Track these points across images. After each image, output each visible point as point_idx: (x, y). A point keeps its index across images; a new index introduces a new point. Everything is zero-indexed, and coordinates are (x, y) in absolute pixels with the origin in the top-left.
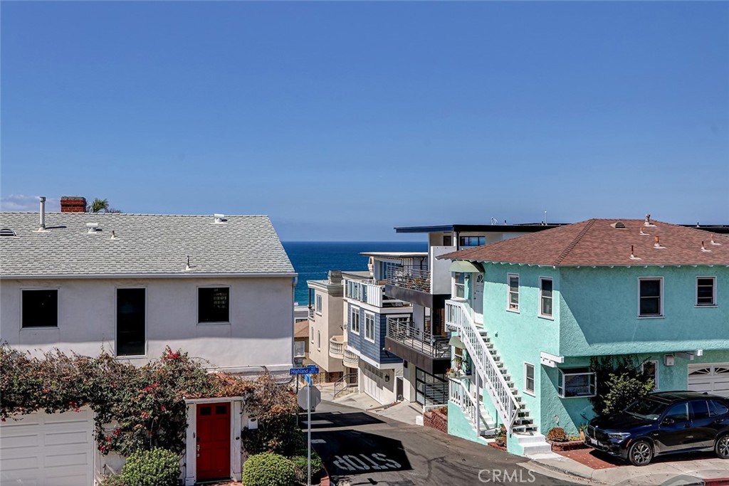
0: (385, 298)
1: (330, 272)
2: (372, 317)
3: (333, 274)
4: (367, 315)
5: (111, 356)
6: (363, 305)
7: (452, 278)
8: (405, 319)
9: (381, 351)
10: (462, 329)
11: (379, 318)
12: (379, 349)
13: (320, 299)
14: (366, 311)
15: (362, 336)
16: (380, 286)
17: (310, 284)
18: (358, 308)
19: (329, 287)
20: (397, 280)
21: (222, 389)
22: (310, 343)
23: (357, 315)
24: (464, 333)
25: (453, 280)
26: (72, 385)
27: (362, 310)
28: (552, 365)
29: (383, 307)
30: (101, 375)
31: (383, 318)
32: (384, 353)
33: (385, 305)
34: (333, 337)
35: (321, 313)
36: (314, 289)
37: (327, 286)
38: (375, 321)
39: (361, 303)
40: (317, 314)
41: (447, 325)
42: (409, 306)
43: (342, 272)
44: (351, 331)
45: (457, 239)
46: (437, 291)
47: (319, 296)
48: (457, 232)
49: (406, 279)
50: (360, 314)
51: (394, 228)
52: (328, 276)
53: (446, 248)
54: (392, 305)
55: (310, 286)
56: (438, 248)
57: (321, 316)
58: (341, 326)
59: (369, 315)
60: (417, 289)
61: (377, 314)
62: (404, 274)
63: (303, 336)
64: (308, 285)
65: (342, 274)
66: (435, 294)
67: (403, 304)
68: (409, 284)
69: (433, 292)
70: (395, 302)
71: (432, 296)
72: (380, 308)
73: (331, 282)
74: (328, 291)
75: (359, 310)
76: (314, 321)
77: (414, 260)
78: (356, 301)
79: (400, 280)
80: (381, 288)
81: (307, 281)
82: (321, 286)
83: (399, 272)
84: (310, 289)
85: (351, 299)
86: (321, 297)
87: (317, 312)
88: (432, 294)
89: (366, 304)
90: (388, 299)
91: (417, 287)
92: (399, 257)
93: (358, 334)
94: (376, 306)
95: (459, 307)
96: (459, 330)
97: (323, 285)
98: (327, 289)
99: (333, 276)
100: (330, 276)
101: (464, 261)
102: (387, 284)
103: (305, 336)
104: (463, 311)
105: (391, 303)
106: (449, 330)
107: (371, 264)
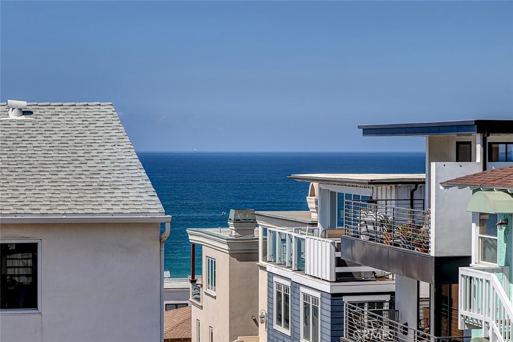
0: (340, 262)
1: (232, 213)
2: (315, 300)
3: (239, 217)
4: (306, 297)
6: (297, 278)
7: (474, 225)
8: (381, 304)
10: (493, 323)
11: (329, 302)
13: (212, 263)
14: (303, 289)
15: (294, 338)
16: (330, 241)
17: (195, 236)
18: (288, 284)
19: (230, 242)
20: (364, 229)
23: (286, 297)
24: (497, 331)
25: (475, 229)
27: (296, 285)
29: (337, 281)
31: (337, 302)
33: (341, 277)
34: (239, 339)
35: (215, 291)
36: (202, 245)
37: (227, 239)
38: (321, 308)
39: (294, 273)
40: (206, 294)
41: (462, 316)
42: (388, 279)
43: (256, 212)
44: (274, 328)
45: (482, 149)
46: (443, 249)
47: (210, 259)
48: (482, 134)
49: (382, 226)
50: (291, 293)
51: (359, 127)
52: (229, 220)
53: (461, 166)
54: (354, 276)
55: (193, 239)
56: (444, 165)
57: (215, 297)
58: (253, 318)
59: (309, 297)
60: (403, 246)
61: (325, 295)
62: (378, 217)
63: (180, 337)
64: (190, 237)
65: (256, 216)
66: (439, 255)
67: (376, 275)
68: (387, 237)
69: (436, 253)
70: (361, 272)
71: (434, 259)
72: (331, 282)
73: (234, 232)
74: (228, 250)
75: (290, 286)
76: (201, 307)
77: (399, 189)
78: (284, 268)
79: (371, 227)
80: (333, 243)
81: (187, 231)
82: (215, 240)
83: (367, 213)
84: (194, 245)
85: (274, 266)
86: (215, 261)
87: (207, 289)
88: (434, 256)
89: (302, 276)
90: (346, 266)
91: (403, 241)
92: (369, 183)
93: (288, 332)
94: (323, 280)
95: (487, 281)
96: (487, 325)
97: (218, 237)
98: (227, 246)
99: (239, 220)
100: (233, 219)
101: (496, 192)
102: (344, 235)
103: (184, 337)
104: (494, 289)
105: (351, 272)
106: (466, 326)
107: (314, 198)
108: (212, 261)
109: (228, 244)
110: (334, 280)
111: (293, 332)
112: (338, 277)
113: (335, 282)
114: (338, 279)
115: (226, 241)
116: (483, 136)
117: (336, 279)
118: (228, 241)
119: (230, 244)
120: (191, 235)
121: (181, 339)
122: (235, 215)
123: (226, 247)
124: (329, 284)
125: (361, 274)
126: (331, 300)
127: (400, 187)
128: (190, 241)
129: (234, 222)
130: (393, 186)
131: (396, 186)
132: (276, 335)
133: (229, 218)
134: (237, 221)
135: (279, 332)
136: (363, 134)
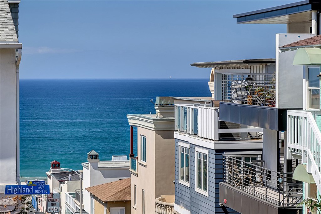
0: (222, 125)
1: (158, 99)
2: (205, 156)
3: (162, 102)
4: (199, 154)
6: (194, 140)
7: (304, 80)
9: (217, 207)
10: (309, 151)
11: (213, 156)
12: (214, 205)
14: (197, 149)
15: (192, 188)
16: (214, 108)
17: (132, 120)
18: (188, 146)
19: (155, 122)
20: (235, 96)
22: (132, 209)
23: (187, 156)
24: (312, 158)
25: (305, 83)
29: (220, 140)
31: (219, 157)
32: (221, 210)
33: (223, 137)
34: (161, 197)
35: (146, 161)
36: (137, 126)
37: (153, 120)
38: (209, 162)
39: (191, 137)
40: (140, 164)
41: (289, 148)
42: (261, 139)
43: (174, 98)
44: (179, 182)
45: (316, 23)
46: (285, 103)
47: (143, 137)
48: (316, 12)
49: (247, 90)
50: (190, 154)
51: (234, 16)
52: (155, 105)
53: (299, 37)
54: (233, 137)
55: (131, 122)
56: (286, 36)
57: (146, 166)
58: (174, 181)
59: (201, 154)
60: (259, 103)
61: (211, 151)
62: (243, 84)
63: (123, 200)
64: (130, 121)
65: (175, 101)
66: (281, 108)
67: (251, 136)
68: (250, 98)
69: (279, 105)
70: (239, 133)
71: (278, 110)
72: (215, 140)
73: (159, 114)
74: (154, 128)
75: (189, 147)
76: (137, 175)
77: (268, 67)
78: (185, 135)
79: (239, 93)
80: (216, 110)
81: (127, 116)
82: (145, 121)
83: (237, 82)
84: (132, 127)
85: (179, 133)
86: (146, 138)
87: (141, 160)
88: (278, 108)
89: (196, 138)
90: (227, 128)
91: (259, 100)
92: (244, 62)
93: (188, 184)
94: (210, 139)
95: (305, 118)
96: (305, 153)
97: (147, 118)
98: (153, 124)
99: (163, 105)
100: (158, 104)
101: (314, 48)
102: (222, 101)
103: (126, 199)
104: (309, 124)
105: (231, 133)
106: (292, 157)
107: (213, 82)
108: (144, 138)
109: (154, 123)
110: (217, 139)
111: (191, 183)
112: (221, 137)
113: (218, 140)
114: (221, 138)
115: (152, 121)
116: (317, 12)
117: (219, 139)
118: (154, 121)
119: (155, 123)
120: (130, 119)
121: (124, 201)
122: (160, 101)
123: (152, 126)
124: (213, 142)
125: (239, 135)
126: (215, 154)
127: (269, 66)
128: (130, 124)
129: (159, 106)
130: (264, 65)
131: (266, 65)
132: (180, 187)
133: (156, 103)
134: (161, 105)
135: (182, 185)
136: (237, 22)
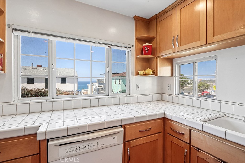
5: (44, 88)
21: (64, 94)
26: (37, 93)
27: (95, 87)
28: (120, 91)
30: (42, 91)
